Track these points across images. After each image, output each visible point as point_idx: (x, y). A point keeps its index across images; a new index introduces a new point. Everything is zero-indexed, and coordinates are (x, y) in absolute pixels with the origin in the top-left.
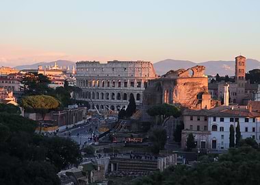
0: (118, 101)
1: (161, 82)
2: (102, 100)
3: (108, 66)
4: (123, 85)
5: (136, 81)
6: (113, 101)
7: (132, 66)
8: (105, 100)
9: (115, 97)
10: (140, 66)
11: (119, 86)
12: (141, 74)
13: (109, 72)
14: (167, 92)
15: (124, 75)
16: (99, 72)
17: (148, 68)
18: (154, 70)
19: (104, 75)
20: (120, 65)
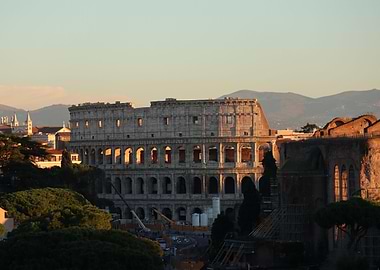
0: (180, 196)
1: (322, 148)
2: (140, 197)
3: (153, 112)
4: (190, 157)
5: (221, 148)
6: (166, 197)
7: (211, 110)
8: (147, 194)
9: (173, 187)
10: (231, 111)
11: (182, 161)
12: (234, 130)
13: (155, 127)
14: (342, 171)
15: (192, 135)
16: (130, 129)
17: (252, 114)
18: (264, 120)
19: (143, 136)
20: (181, 111)
